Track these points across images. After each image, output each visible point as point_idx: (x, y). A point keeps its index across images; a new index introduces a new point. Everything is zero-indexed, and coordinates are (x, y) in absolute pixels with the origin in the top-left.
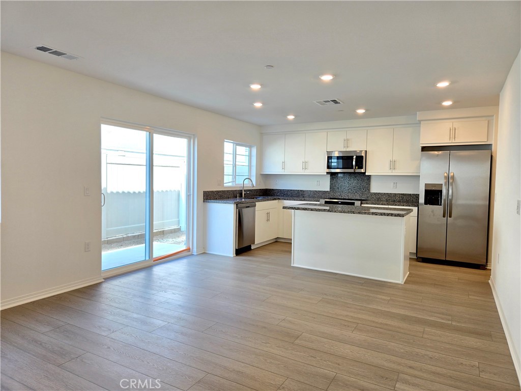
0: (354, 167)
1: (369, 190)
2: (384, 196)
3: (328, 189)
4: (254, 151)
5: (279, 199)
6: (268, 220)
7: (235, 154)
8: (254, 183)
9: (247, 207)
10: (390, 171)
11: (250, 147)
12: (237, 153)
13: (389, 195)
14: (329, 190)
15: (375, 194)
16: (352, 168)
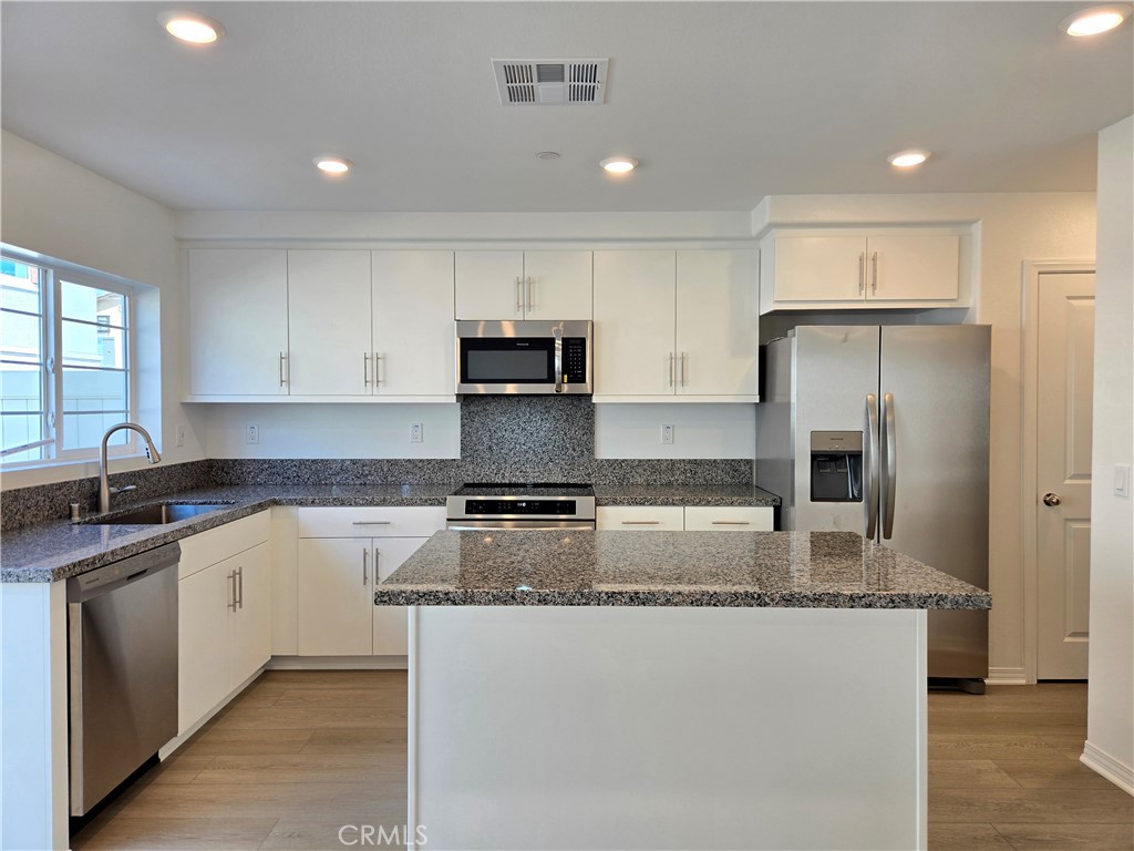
0: (558, 377)
1: (591, 451)
2: (640, 470)
3: (454, 452)
5: (276, 503)
6: (236, 603)
7: (53, 317)
8: (157, 441)
9: (131, 577)
10: (670, 390)
12: (64, 314)
13: (653, 466)
14: (457, 456)
15: (612, 463)
16: (551, 379)
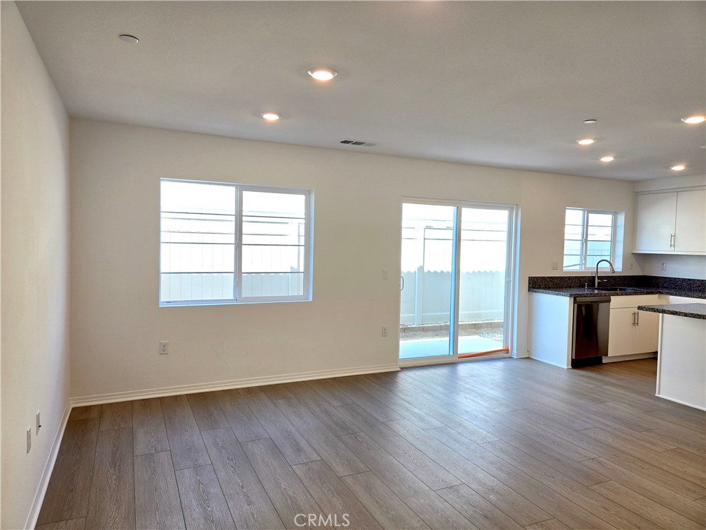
4: (621, 219)
5: (661, 293)
6: (636, 324)
7: (586, 225)
11: (615, 214)
12: (589, 224)
